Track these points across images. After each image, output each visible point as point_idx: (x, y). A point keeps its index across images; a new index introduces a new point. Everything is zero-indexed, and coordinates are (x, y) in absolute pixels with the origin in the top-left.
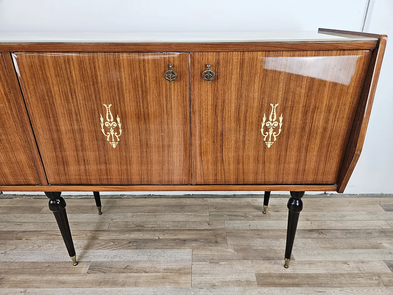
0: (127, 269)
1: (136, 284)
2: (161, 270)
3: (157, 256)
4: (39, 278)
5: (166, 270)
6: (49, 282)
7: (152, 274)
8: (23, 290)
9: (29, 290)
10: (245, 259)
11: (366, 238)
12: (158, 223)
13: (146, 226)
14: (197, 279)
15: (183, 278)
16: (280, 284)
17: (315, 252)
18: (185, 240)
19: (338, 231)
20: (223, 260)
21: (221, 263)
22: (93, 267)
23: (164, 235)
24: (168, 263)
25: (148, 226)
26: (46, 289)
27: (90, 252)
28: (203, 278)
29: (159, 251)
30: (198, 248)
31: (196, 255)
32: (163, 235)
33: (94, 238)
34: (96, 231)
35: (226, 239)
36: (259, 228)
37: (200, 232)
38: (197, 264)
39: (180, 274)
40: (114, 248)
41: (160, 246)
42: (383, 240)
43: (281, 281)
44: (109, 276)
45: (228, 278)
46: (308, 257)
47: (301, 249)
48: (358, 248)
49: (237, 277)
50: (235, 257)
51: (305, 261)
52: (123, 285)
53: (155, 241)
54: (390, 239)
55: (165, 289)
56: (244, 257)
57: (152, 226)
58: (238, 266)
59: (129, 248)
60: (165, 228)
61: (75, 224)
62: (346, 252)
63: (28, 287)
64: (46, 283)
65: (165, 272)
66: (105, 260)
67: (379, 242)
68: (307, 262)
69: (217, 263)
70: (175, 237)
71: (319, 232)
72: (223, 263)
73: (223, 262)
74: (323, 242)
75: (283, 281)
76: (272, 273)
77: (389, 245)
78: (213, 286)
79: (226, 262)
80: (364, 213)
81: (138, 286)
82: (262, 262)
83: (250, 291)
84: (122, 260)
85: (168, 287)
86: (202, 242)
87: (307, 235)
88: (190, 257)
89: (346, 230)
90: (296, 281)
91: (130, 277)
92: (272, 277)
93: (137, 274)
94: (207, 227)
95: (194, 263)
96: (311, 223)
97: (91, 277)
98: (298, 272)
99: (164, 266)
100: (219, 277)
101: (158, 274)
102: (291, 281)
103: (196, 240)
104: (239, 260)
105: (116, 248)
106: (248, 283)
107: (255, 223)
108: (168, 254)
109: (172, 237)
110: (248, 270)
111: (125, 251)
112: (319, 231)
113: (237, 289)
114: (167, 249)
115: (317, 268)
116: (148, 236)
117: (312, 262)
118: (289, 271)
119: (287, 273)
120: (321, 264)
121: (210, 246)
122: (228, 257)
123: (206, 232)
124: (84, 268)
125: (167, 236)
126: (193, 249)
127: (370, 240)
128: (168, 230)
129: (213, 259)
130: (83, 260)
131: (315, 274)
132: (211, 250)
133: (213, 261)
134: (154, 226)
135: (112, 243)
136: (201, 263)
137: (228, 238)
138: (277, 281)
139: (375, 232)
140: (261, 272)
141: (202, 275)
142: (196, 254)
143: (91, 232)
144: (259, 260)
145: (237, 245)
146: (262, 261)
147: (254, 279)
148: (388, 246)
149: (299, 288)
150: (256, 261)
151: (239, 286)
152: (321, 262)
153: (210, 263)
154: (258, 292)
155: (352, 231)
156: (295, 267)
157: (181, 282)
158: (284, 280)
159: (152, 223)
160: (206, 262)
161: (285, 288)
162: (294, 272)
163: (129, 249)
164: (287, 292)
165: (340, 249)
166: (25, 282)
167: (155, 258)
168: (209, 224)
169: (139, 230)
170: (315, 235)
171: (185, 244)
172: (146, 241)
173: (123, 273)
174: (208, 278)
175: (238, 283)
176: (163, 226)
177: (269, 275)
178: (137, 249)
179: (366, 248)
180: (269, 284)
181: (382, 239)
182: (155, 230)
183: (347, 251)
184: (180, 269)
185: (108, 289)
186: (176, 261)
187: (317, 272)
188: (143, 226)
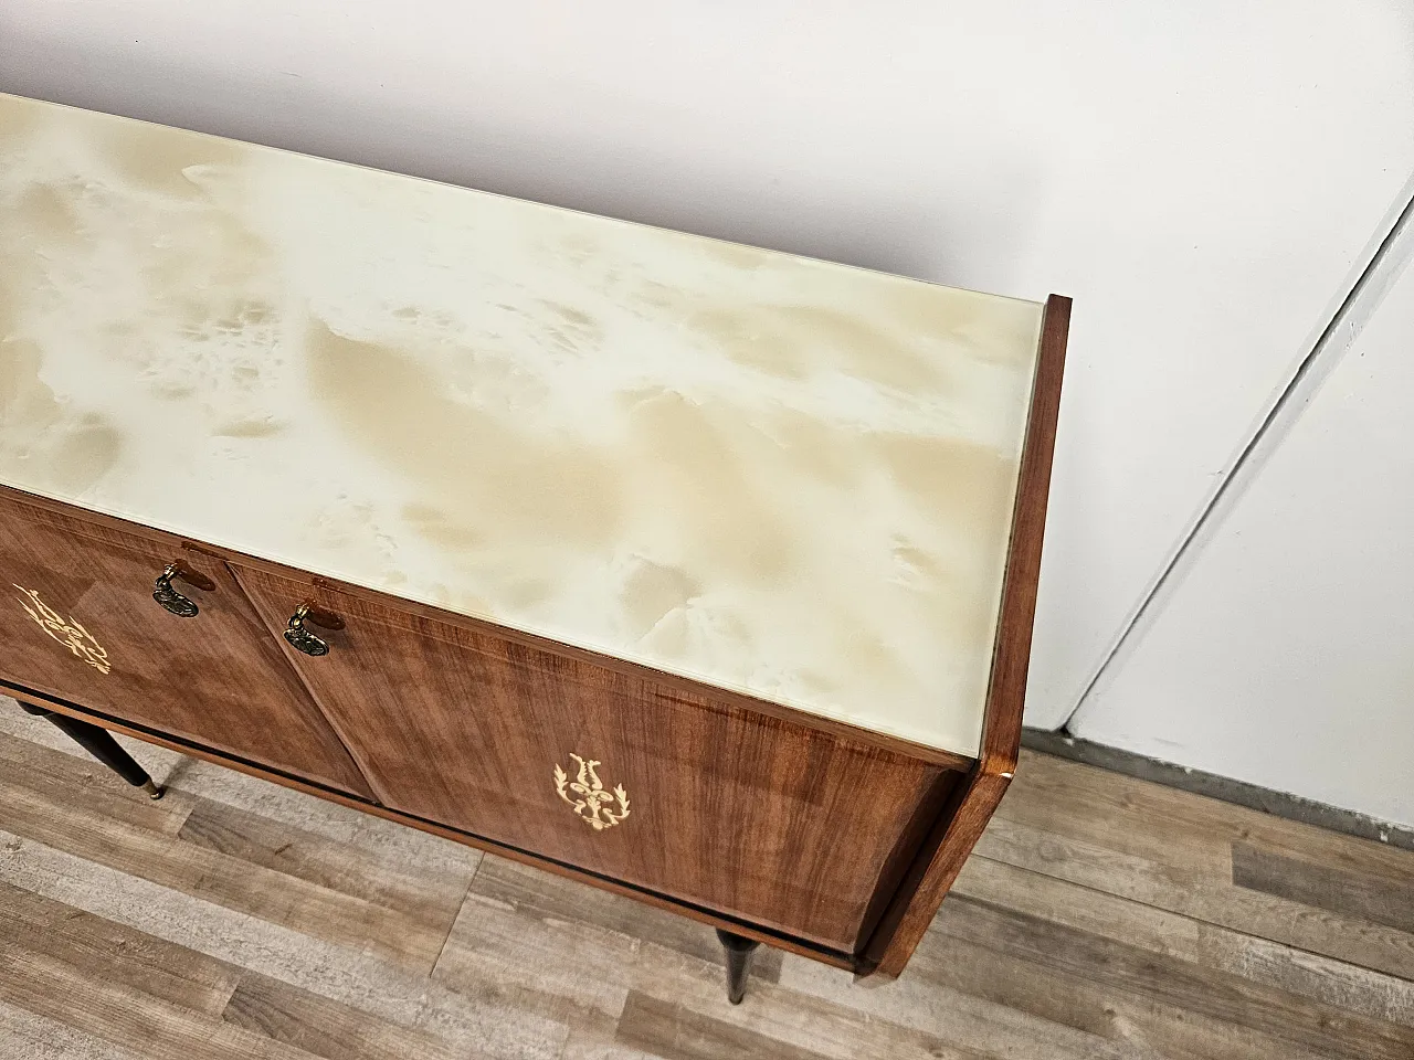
0: (281, 856)
1: (288, 917)
2: (371, 890)
3: (379, 836)
4: (57, 811)
5: (386, 895)
6: (79, 834)
7: (342, 896)
8: (12, 838)
9: (27, 845)
10: (625, 929)
11: (1071, 972)
14: (458, 954)
15: (421, 939)
20: (560, 912)
21: (549, 921)
22: (198, 820)
24: (398, 871)
26: (67, 855)
28: (473, 956)
31: (490, 870)
38: (478, 903)
39: (419, 921)
42: (1130, 1001)
44: (230, 866)
45: (547, 982)
48: (1016, 1005)
51: (809, 998)
52: (255, 908)
54: (1157, 1005)
55: (356, 958)
58: (593, 950)
62: (964, 1007)
63: (27, 834)
64: (70, 835)
65: (378, 901)
66: (237, 804)
67: (1108, 1006)
69: (538, 917)
72: (556, 923)
73: (555, 917)
76: (682, 1004)
77: (1135, 1028)
78: (490, 994)
82: (672, 955)
83: (584, 1047)
84: (280, 820)
88: (469, 869)
91: (282, 886)
92: (674, 1021)
93: (304, 882)
95: (472, 896)
97: (183, 853)
98: (763, 1029)
99: (382, 877)
101: (360, 901)
104: (608, 926)
106: (594, 1017)
113: (551, 1026)
117: (828, 1009)
118: (735, 1015)
124: (174, 815)
127: (1079, 989)
129: (532, 899)
136: (491, 901)
139: (1124, 960)
140: (650, 994)
141: (476, 944)
142: (491, 865)
144: (666, 946)
146: (674, 952)
147: (615, 1007)
148: (1126, 1033)
150: (657, 945)
151: (561, 1018)
153: (520, 909)
156: (764, 1009)
157: (410, 950)
158: (702, 1041)
160: (506, 901)
166: (23, 816)
167: (369, 845)
173: (268, 866)
175: (564, 1008)
177: (667, 1012)
179: (1046, 1014)
181: (1129, 996)
183: (966, 1004)
184: (423, 905)
185: (212, 907)
186: (424, 872)
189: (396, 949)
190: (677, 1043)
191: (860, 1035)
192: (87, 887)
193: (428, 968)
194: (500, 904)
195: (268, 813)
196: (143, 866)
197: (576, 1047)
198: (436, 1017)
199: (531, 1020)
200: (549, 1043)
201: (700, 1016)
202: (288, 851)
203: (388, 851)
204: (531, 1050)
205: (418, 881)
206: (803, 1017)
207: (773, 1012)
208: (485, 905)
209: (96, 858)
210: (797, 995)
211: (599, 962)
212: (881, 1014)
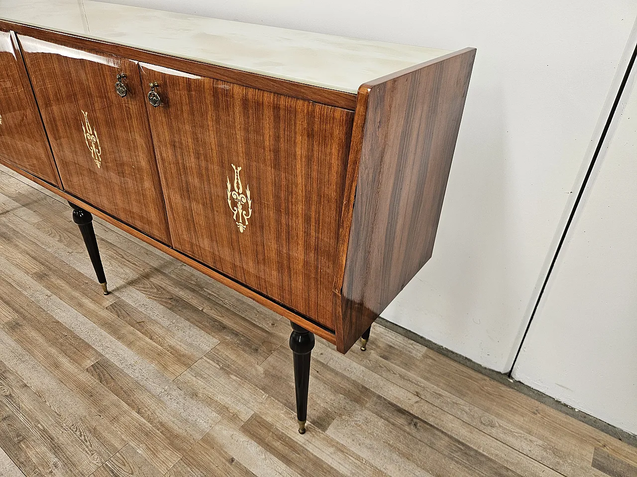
0: (139, 325)
1: (130, 344)
6: (72, 298)
7: (154, 343)
8: (49, 293)
9: (54, 296)
10: (264, 389)
12: (221, 292)
13: (205, 289)
14: (188, 376)
16: (268, 445)
17: (368, 442)
18: (224, 327)
19: (447, 439)
20: (237, 374)
21: (232, 376)
23: (211, 310)
24: (180, 342)
25: (208, 291)
26: (64, 303)
27: (131, 288)
28: (194, 379)
29: (187, 323)
30: (227, 344)
32: (210, 308)
33: (147, 276)
34: (156, 269)
35: (272, 353)
36: (331, 364)
37: (251, 328)
38: (206, 361)
39: (179, 360)
40: (151, 297)
41: (194, 318)
43: (274, 443)
45: (219, 398)
46: (349, 440)
47: (353, 423)
49: (230, 403)
50: (255, 380)
51: (337, 443)
53: (195, 310)
56: (266, 387)
57: (210, 292)
58: (246, 392)
59: (164, 304)
60: (220, 302)
61: (147, 254)
63: (55, 294)
68: (338, 446)
69: (228, 373)
70: (219, 318)
71: (412, 420)
72: (235, 378)
73: (235, 376)
74: (399, 437)
75: (277, 444)
78: (194, 395)
79: (238, 379)
80: (540, 442)
81: (130, 348)
83: (224, 427)
85: (153, 366)
86: (240, 340)
87: (387, 414)
89: (463, 444)
90: (293, 456)
92: (269, 431)
94: (267, 327)
95: (205, 358)
96: (417, 402)
97: (105, 314)
98: (310, 448)
99: (172, 342)
100: (211, 390)
102: (286, 450)
103: (236, 334)
105: (154, 298)
107: (332, 355)
108: (191, 333)
109: (216, 316)
110: (252, 404)
111: (158, 305)
112: (415, 420)
114: (197, 326)
115: (342, 462)
116: (194, 301)
117: (345, 451)
118: (300, 439)
119: (294, 439)
120: (356, 461)
121: (244, 350)
122: (248, 374)
123: (259, 331)
124: (109, 301)
125: (213, 314)
126: (223, 342)
128: (222, 306)
129: (228, 366)
130: (117, 294)
131: (329, 465)
132: (239, 355)
133: (226, 369)
134: (213, 294)
135: (156, 291)
136: (211, 362)
137: (275, 353)
138: (269, 438)
141: (198, 375)
142: (218, 350)
143: (151, 269)
144: (279, 401)
145: (274, 368)
149: (285, 465)
150: (274, 400)
152: (358, 458)
153: (222, 368)
154: (232, 435)
155: (472, 453)
156: (314, 440)
159: (214, 290)
160: (218, 364)
161: (268, 453)
162: (305, 445)
163: (162, 305)
164: (265, 459)
165: (414, 462)
168: (272, 324)
169: (193, 291)
170: (401, 421)
171: (220, 331)
172: (187, 306)
174: (200, 383)
175: (223, 410)
176: (222, 299)
177: (268, 427)
178: (170, 309)
180: (254, 436)
182: (209, 299)
186: (191, 345)
187: (335, 465)
188: (202, 288)
189: (165, 367)
190: (266, 441)
191: (358, 467)
192: (64, 315)
193: (173, 378)
194: (215, 364)
195: (142, 310)
196: (88, 314)
197: (220, 426)
198: (168, 396)
199: (207, 410)
200: (210, 421)
201: (282, 433)
202: (142, 324)
203: (180, 334)
204: (201, 421)
205: (185, 347)
206: (332, 450)
207: (318, 443)
208: (208, 363)
209: (74, 307)
210: (332, 440)
211: (246, 398)
212: (372, 462)
